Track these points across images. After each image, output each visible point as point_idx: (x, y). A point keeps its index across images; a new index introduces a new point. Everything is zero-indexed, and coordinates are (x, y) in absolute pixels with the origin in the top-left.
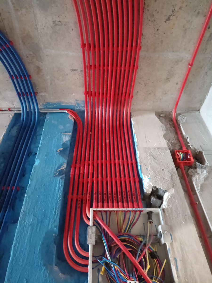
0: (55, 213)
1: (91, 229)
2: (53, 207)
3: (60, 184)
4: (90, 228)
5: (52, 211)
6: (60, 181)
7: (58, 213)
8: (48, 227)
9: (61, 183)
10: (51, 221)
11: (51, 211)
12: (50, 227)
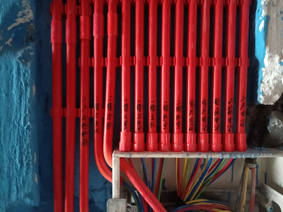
0: (21, 162)
1: (115, 206)
2: (13, 146)
3: (22, 79)
4: (112, 204)
5: (13, 157)
6: (19, 69)
7: (28, 164)
8: (9, 196)
9: (24, 75)
10: (14, 183)
11: (10, 159)
12: (14, 197)
